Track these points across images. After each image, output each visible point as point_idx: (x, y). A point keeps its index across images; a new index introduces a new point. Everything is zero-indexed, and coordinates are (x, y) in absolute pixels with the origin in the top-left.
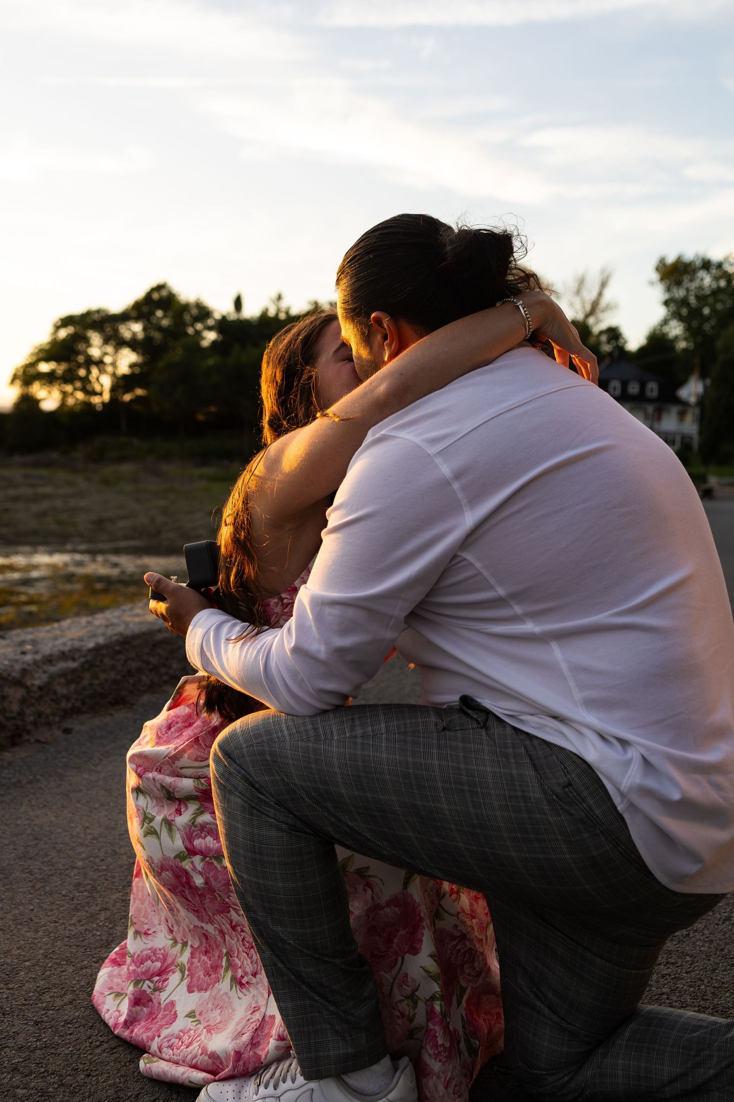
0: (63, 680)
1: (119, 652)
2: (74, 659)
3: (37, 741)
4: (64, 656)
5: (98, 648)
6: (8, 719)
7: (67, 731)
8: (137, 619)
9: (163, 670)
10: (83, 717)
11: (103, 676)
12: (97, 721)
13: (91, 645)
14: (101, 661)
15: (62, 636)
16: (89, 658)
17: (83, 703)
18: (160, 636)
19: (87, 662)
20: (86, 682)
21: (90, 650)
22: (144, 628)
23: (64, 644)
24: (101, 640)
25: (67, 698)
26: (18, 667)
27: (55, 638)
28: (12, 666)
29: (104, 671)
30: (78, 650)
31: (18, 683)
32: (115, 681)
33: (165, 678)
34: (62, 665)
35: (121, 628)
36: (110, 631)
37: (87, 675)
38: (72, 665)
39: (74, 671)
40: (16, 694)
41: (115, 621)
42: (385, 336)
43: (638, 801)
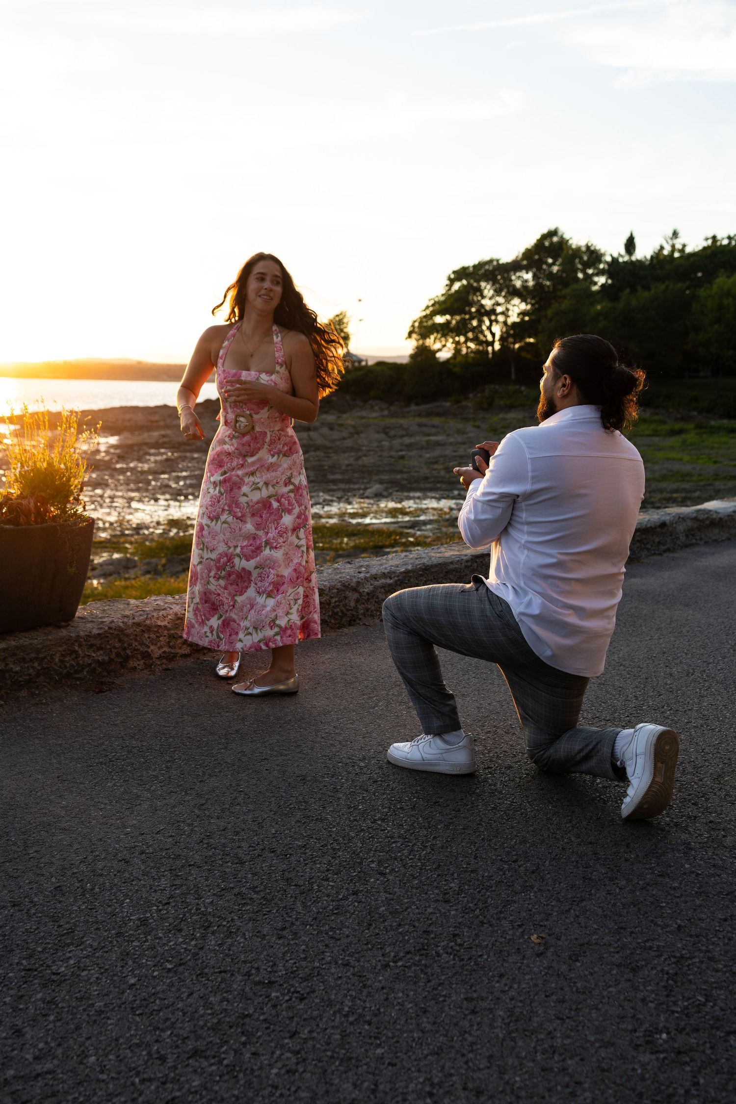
0: (383, 590)
1: (421, 575)
2: (391, 578)
3: (364, 624)
4: (384, 575)
5: (407, 572)
6: (348, 610)
8: (438, 555)
13: (403, 570)
14: (409, 580)
15: (386, 564)
16: (401, 578)
18: (452, 566)
19: (399, 580)
21: (401, 573)
22: (441, 561)
23: (386, 569)
24: (410, 567)
26: (355, 580)
27: (381, 565)
28: (351, 580)
30: (394, 572)
31: (355, 590)
34: (383, 581)
35: (425, 561)
36: (417, 562)
38: (389, 581)
39: (390, 585)
40: (354, 596)
41: (424, 556)
42: (564, 386)
43: (523, 618)
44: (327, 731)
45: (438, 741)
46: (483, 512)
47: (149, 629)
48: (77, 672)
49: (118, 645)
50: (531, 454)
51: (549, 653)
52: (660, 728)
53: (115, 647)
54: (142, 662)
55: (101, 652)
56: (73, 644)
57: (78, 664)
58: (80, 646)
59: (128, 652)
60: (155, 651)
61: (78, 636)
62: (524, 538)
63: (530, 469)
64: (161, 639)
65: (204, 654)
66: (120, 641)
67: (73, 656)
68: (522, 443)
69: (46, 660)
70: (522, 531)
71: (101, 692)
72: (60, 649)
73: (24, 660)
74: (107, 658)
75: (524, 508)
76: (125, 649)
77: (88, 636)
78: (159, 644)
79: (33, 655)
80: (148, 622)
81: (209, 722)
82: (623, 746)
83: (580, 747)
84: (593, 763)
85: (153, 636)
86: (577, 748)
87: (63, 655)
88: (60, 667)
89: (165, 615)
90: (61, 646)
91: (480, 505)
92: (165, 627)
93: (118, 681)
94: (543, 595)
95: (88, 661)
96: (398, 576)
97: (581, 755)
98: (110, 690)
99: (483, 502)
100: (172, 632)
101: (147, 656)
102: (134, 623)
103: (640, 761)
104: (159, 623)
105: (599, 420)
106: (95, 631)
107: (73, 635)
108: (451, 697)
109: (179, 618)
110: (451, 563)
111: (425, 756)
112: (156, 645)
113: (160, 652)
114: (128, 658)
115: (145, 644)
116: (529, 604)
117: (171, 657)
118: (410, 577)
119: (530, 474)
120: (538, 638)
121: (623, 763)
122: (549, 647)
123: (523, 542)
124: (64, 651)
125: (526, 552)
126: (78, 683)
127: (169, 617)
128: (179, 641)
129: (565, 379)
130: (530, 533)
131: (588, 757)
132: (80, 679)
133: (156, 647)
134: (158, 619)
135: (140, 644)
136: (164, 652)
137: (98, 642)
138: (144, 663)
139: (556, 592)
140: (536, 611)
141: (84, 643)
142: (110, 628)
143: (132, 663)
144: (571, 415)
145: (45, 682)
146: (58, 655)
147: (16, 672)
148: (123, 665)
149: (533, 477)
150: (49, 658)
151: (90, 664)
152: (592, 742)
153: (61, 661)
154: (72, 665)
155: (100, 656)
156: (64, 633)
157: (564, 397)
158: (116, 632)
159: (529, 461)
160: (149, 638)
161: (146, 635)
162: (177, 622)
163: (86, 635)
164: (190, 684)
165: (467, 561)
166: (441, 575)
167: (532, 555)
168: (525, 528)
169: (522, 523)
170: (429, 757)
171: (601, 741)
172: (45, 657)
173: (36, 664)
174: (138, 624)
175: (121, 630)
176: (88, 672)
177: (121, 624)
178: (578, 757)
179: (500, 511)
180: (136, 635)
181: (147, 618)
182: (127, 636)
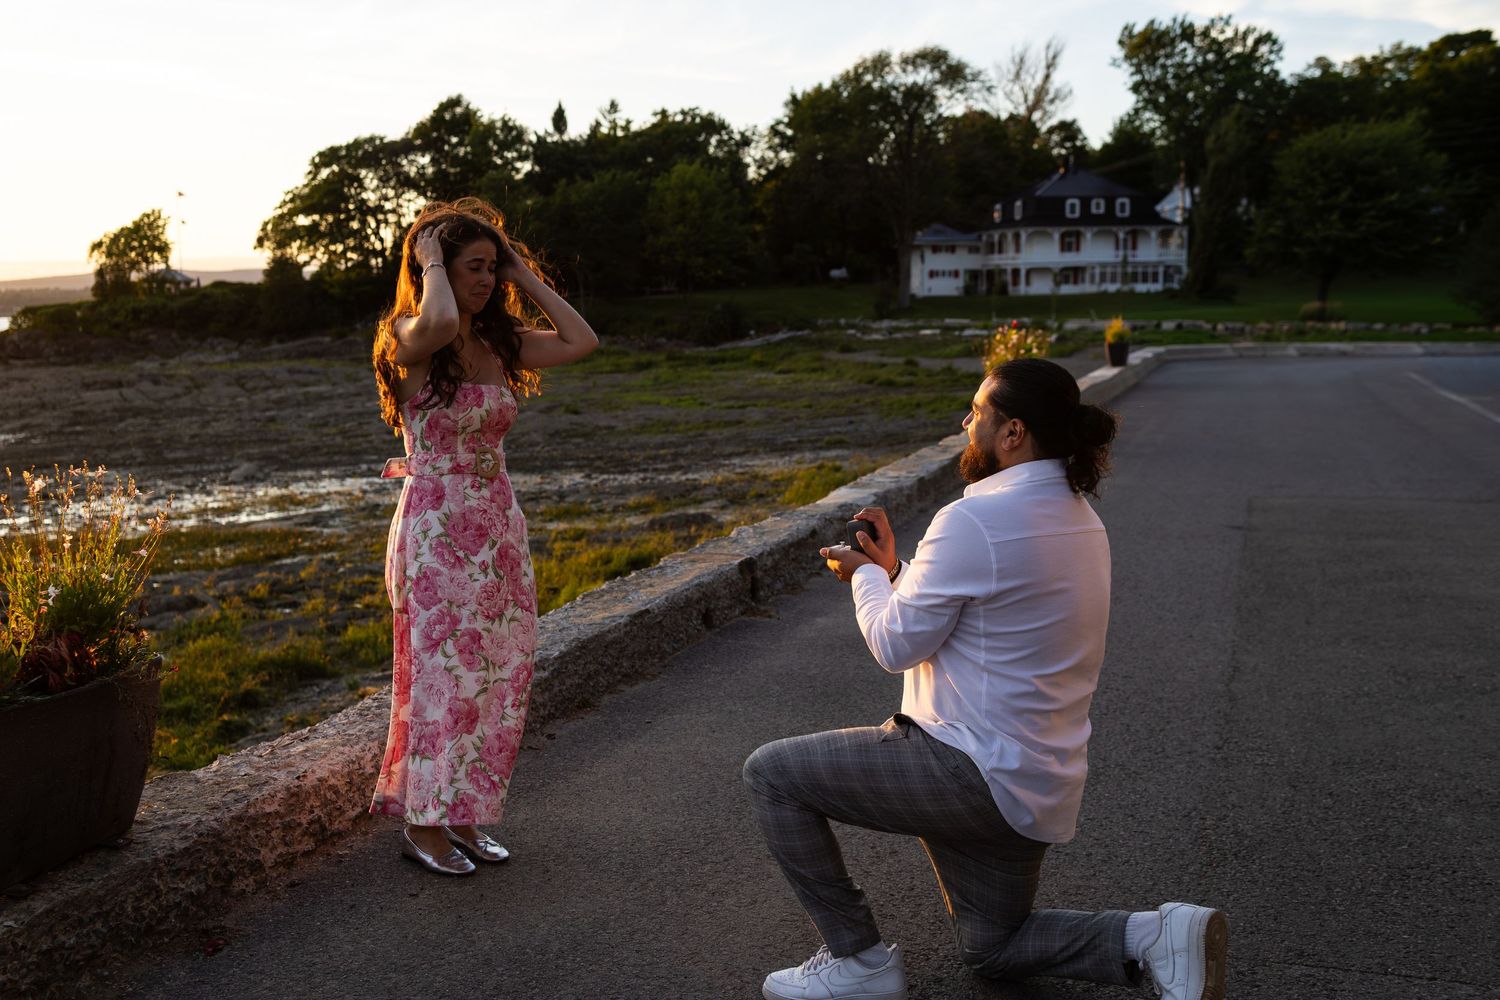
1: (579, 657)
2: (544, 669)
3: (530, 747)
5: (562, 656)
7: (551, 737)
9: (616, 670)
10: (559, 722)
11: (568, 682)
12: (572, 725)
14: (566, 668)
16: (556, 666)
17: (556, 709)
18: (610, 637)
19: (555, 670)
20: (556, 689)
21: (555, 659)
24: (563, 647)
25: (544, 706)
29: (569, 677)
30: (547, 660)
32: (579, 686)
33: (619, 677)
37: (556, 682)
39: (546, 680)
42: (1012, 433)
43: (996, 776)
44: (631, 960)
45: (852, 963)
46: (917, 622)
47: (254, 822)
48: (160, 921)
49: (214, 860)
50: (992, 536)
51: (1028, 820)
52: (1205, 911)
53: (211, 865)
54: (251, 880)
55: (193, 878)
56: (150, 875)
57: (160, 907)
58: (160, 876)
59: (231, 868)
60: (268, 856)
61: (156, 860)
62: (982, 657)
63: (993, 558)
64: (273, 834)
65: (334, 844)
66: (217, 853)
67: (153, 896)
68: (976, 520)
69: (113, 914)
70: (978, 647)
71: (217, 950)
72: (133, 889)
73: (81, 923)
74: (203, 887)
75: (981, 613)
76: (225, 864)
77: (171, 856)
78: (270, 843)
79: (94, 910)
80: (252, 811)
81: (439, 979)
82: (1140, 941)
83: (1063, 944)
84: (1086, 963)
85: (261, 832)
86: (1058, 945)
87: (138, 899)
88: (136, 920)
89: (272, 793)
90: (133, 884)
91: (911, 613)
92: (277, 813)
93: (228, 922)
94: (1020, 738)
95: (174, 899)
96: (553, 665)
97: (1065, 954)
98: (227, 944)
99: (918, 608)
100: (288, 819)
101: (257, 867)
102: (232, 817)
103: (1181, 961)
104: (268, 809)
105: (1064, 480)
106: (179, 846)
107: (147, 859)
108: (860, 894)
109: (293, 795)
110: (609, 631)
111: (833, 989)
112: (266, 845)
113: (274, 856)
114: (231, 877)
115: (253, 849)
116: (1002, 756)
117: (288, 862)
118: (567, 662)
119: (994, 567)
120: (1015, 799)
121: (1146, 963)
122: (1030, 812)
123: (982, 662)
124: (139, 891)
125: (985, 676)
126: (166, 940)
127: (279, 795)
128: (298, 831)
129: (1014, 423)
130: (989, 650)
131: (1079, 955)
132: (167, 932)
133: (267, 850)
134: (264, 801)
135: (245, 851)
136: (280, 855)
137: (186, 863)
138: (255, 881)
139: (1033, 732)
140: (1014, 764)
141: (165, 869)
142: (201, 835)
143: (239, 885)
144: (1027, 475)
145: (115, 951)
146: (129, 901)
147: (72, 948)
148: (225, 891)
149: (999, 571)
150: (117, 909)
151: (180, 903)
152: (1082, 935)
153: (136, 909)
154: (152, 912)
155: (191, 885)
156: (132, 860)
157: (1013, 449)
158: (210, 840)
159: (991, 548)
160: (257, 836)
161: (252, 833)
162: (291, 802)
163: (167, 856)
164: (352, 907)
165: (626, 625)
166: (600, 652)
167: (996, 680)
168: (983, 642)
169: (978, 636)
170: (840, 990)
171: (1099, 934)
172: (112, 909)
173: (99, 925)
174: (238, 819)
175: (216, 834)
176: (176, 917)
177: (215, 824)
178: (1059, 958)
179: (946, 619)
180: (239, 837)
181: (248, 805)
182: (226, 841)
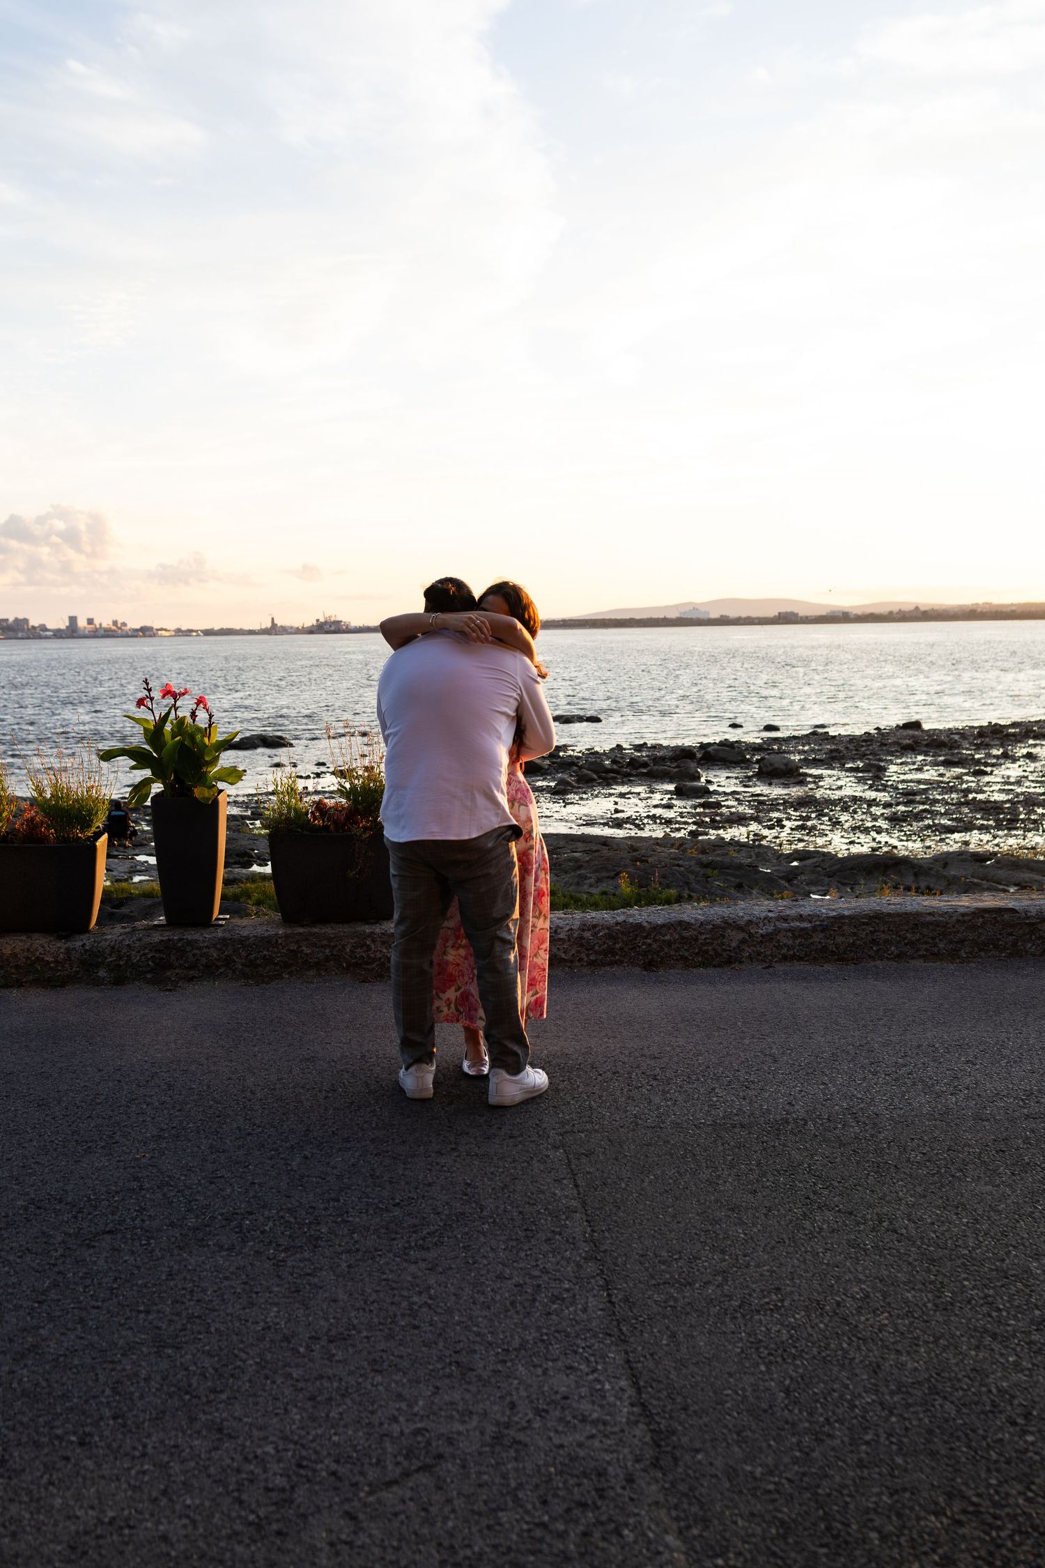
2: (810, 922)
14: (840, 927)
16: (825, 923)
19: (821, 925)
20: (815, 940)
21: (829, 918)
25: (789, 947)
29: (842, 935)
32: (853, 945)
34: (796, 924)
37: (819, 935)
39: (803, 929)
57: (368, 956)
67: (365, 948)
95: (379, 955)
96: (822, 921)
118: (845, 924)
150: (340, 947)
165: (963, 915)
166: (905, 927)
